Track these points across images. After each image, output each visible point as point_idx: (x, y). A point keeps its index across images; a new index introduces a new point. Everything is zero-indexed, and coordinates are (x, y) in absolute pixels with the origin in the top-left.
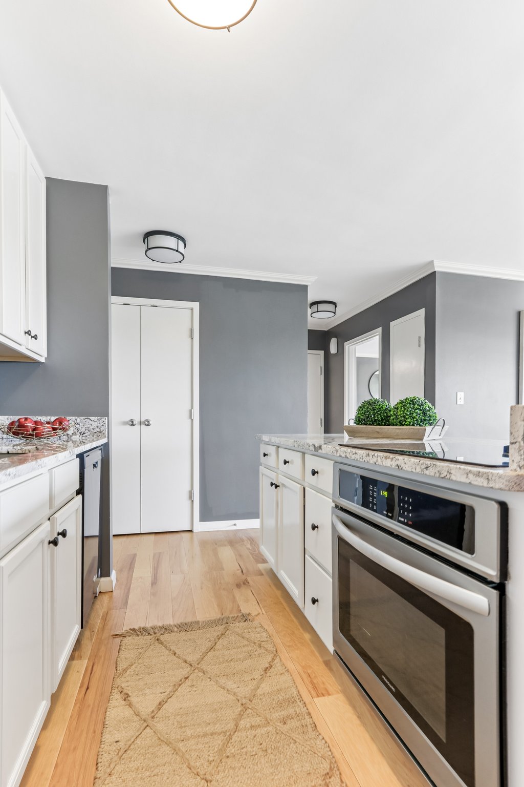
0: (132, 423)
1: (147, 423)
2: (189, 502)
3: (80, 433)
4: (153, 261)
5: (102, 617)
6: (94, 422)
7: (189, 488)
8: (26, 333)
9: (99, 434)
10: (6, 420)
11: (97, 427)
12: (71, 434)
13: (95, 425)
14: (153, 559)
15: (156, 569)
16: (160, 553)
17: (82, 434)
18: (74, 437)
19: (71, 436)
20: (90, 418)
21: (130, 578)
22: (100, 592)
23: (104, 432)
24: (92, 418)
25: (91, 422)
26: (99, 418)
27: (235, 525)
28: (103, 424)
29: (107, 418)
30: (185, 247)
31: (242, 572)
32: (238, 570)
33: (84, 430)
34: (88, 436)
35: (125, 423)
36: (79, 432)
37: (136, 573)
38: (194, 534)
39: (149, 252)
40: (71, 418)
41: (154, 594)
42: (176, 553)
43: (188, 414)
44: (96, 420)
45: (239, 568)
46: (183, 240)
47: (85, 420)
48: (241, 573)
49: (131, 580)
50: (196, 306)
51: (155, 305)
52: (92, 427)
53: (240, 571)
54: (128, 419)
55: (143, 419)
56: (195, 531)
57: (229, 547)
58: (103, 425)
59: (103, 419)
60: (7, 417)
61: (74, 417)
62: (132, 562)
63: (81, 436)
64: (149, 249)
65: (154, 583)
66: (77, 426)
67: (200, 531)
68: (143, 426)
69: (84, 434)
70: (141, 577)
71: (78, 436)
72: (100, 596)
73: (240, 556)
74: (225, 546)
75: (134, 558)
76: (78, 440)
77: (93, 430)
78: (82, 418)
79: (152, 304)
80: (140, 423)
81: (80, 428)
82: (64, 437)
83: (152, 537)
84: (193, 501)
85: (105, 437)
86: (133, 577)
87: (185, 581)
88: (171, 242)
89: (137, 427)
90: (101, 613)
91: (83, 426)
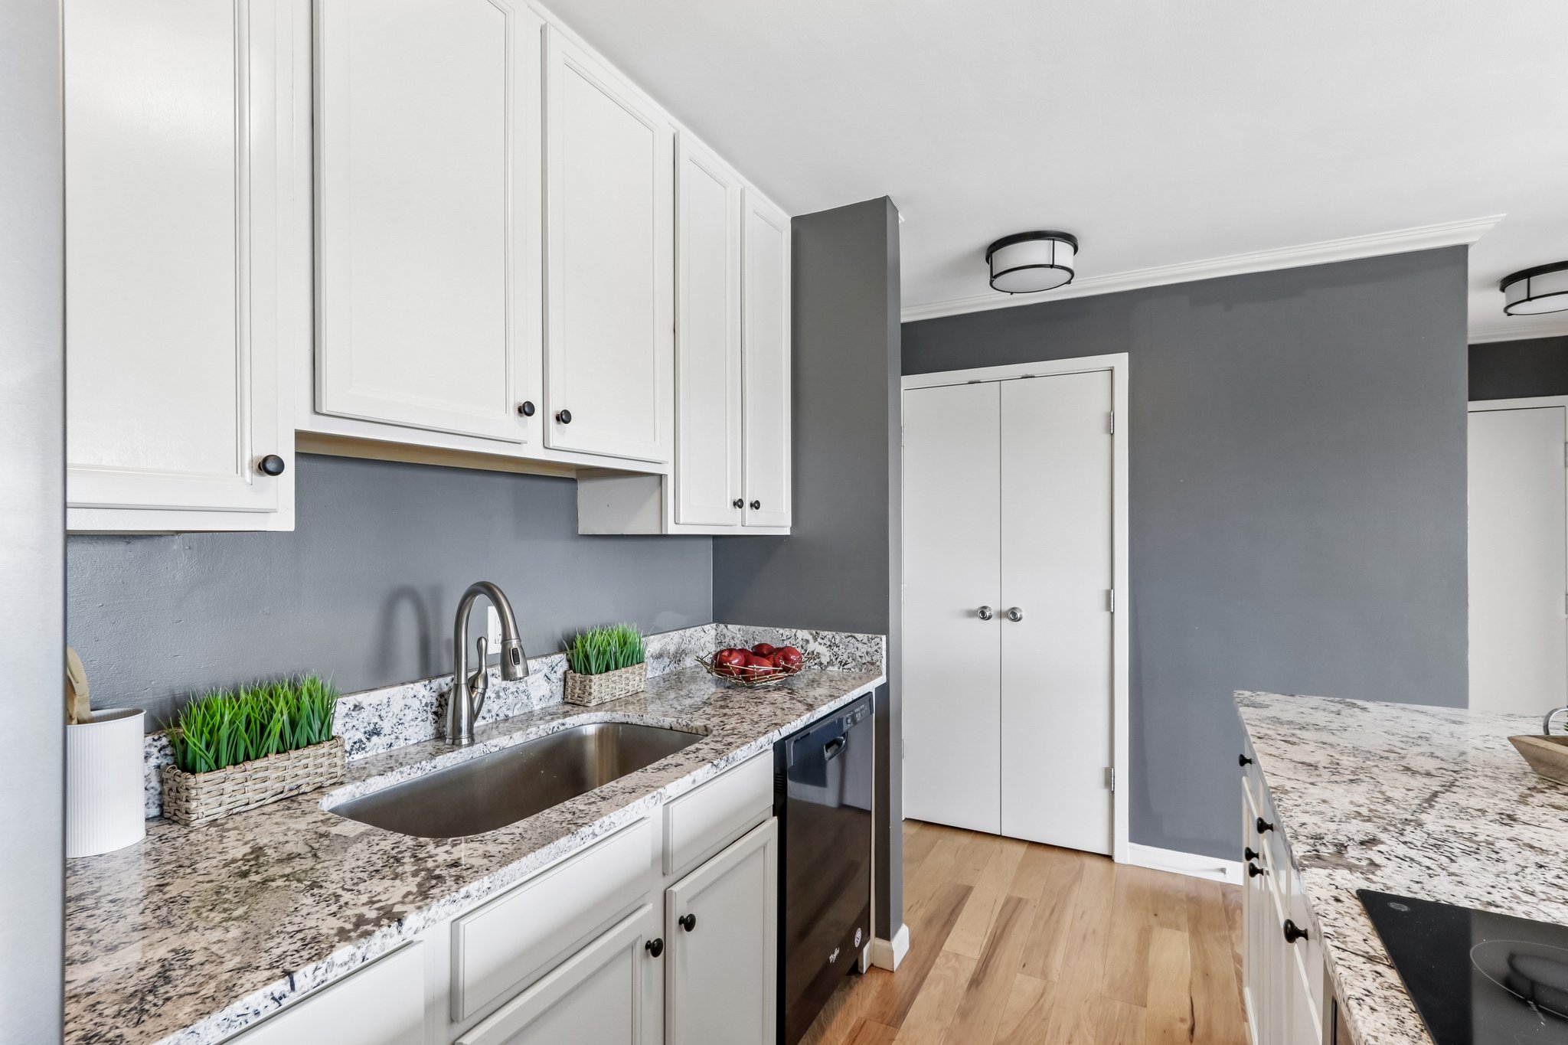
0: (983, 614)
1: (1013, 615)
2: (1105, 792)
3: (841, 662)
4: (1012, 293)
5: (852, 1030)
6: (860, 644)
7: (1104, 763)
8: (735, 504)
9: (870, 667)
10: (737, 632)
11: (867, 653)
12: (826, 663)
13: (864, 649)
14: (1000, 914)
15: (996, 941)
16: (1020, 900)
17: (843, 664)
18: (830, 668)
19: (826, 667)
20: (856, 635)
21: (936, 947)
22: (872, 965)
23: (878, 663)
24: (859, 636)
25: (857, 644)
26: (870, 636)
27: (1223, 870)
28: (876, 648)
29: (884, 638)
30: (1076, 250)
31: (1192, 1030)
32: (1182, 1020)
33: (845, 656)
34: (852, 670)
35: (971, 614)
36: (839, 660)
37: (952, 943)
38: (1116, 867)
39: (997, 282)
40: (827, 633)
41: (964, 1014)
42: (1052, 912)
43: (1101, 601)
44: (865, 640)
45: (1188, 1016)
46: (1068, 238)
47: (848, 640)
48: (1186, 1035)
49: (937, 955)
50: (1121, 362)
51: (1030, 373)
52: (858, 654)
53: (1186, 1026)
54: (976, 606)
55: (1006, 607)
56: (1117, 859)
57: (1186, 935)
58: (876, 651)
59: (877, 640)
60: (739, 626)
61: (830, 633)
62: (956, 906)
63: (841, 668)
64: (996, 277)
65: (976, 982)
66: (836, 649)
67: (1129, 862)
68: (1006, 622)
69: (845, 664)
70: (957, 955)
71: (836, 668)
72: (869, 975)
73: (1207, 975)
74: (1178, 928)
75: (962, 900)
76: (836, 674)
77: (860, 660)
78: (843, 635)
79: (1024, 374)
80: (1001, 615)
81: (840, 653)
82: (816, 667)
83: (1021, 849)
84: (1113, 792)
85: (880, 674)
86: (943, 948)
87: (1041, 1002)
88: (1037, 252)
89: (994, 622)
90: (853, 1021)
91: (844, 651)
